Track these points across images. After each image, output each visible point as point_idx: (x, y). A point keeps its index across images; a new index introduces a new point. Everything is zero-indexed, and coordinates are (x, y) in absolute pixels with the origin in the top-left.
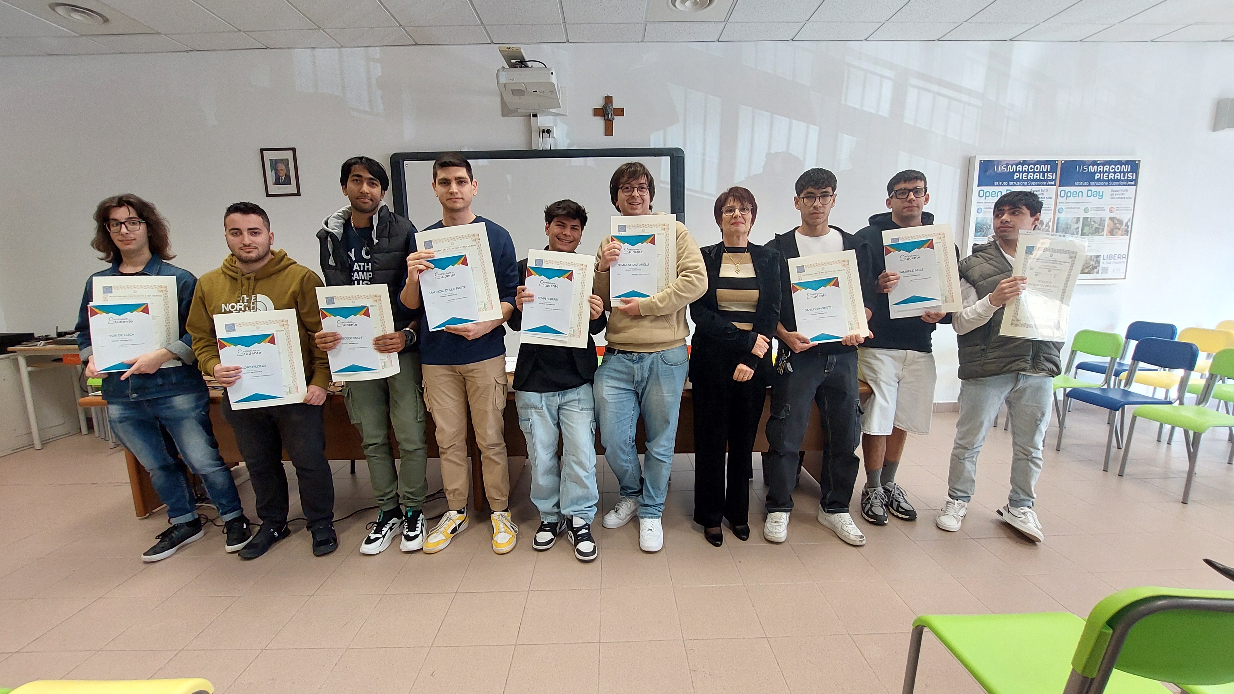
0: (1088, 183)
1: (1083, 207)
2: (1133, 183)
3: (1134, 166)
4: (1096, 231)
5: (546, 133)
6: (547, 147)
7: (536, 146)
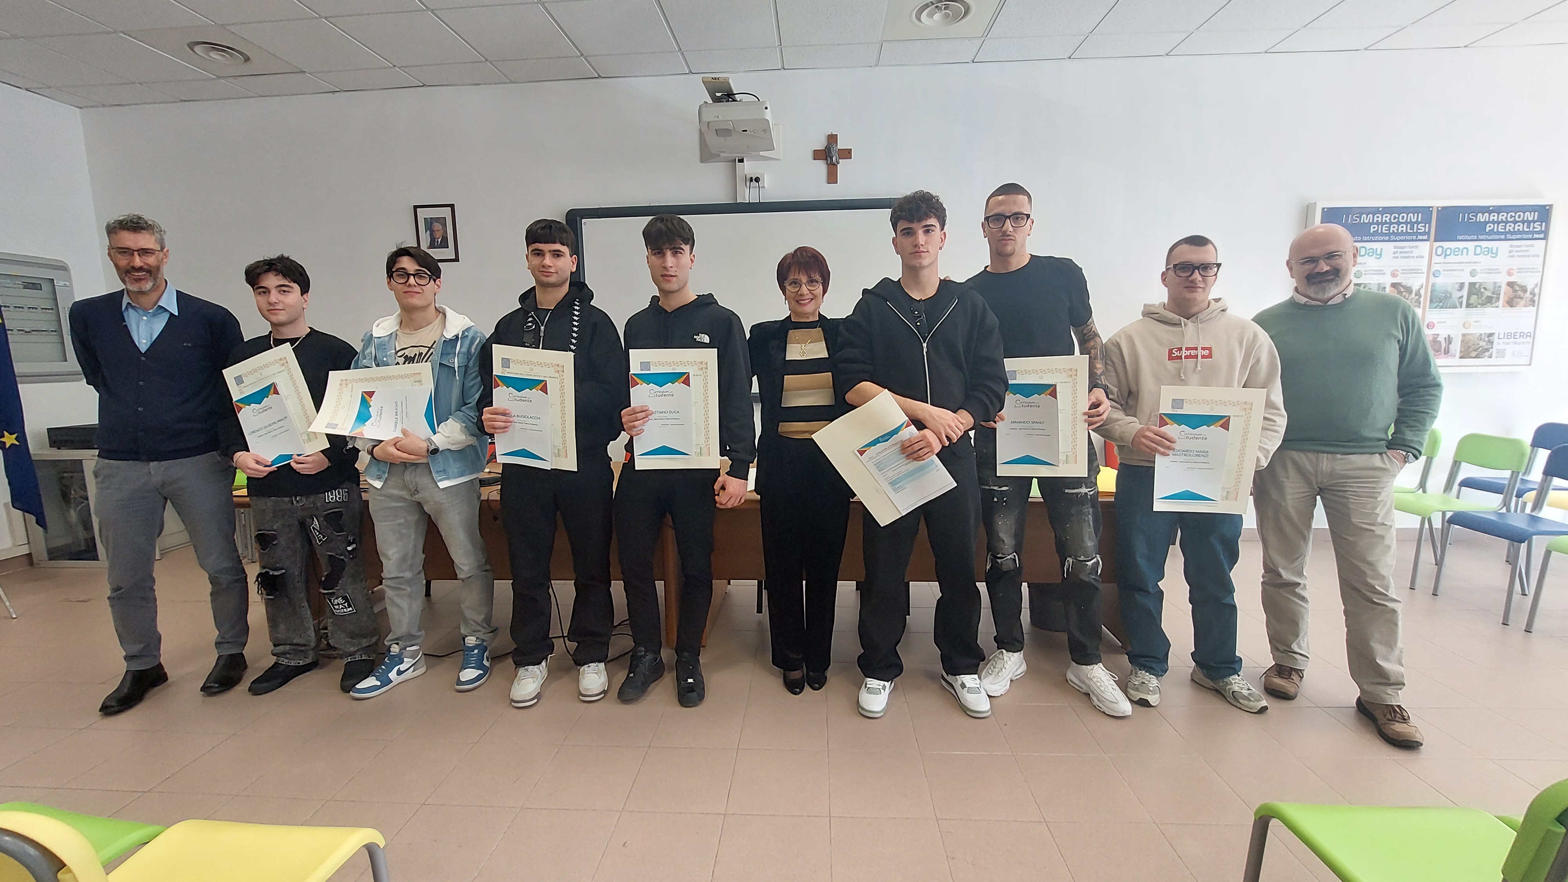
0: (1475, 237)
1: (1468, 269)
2: (1542, 236)
3: (1544, 213)
4: (1489, 301)
5: (754, 181)
6: (755, 199)
7: (742, 198)
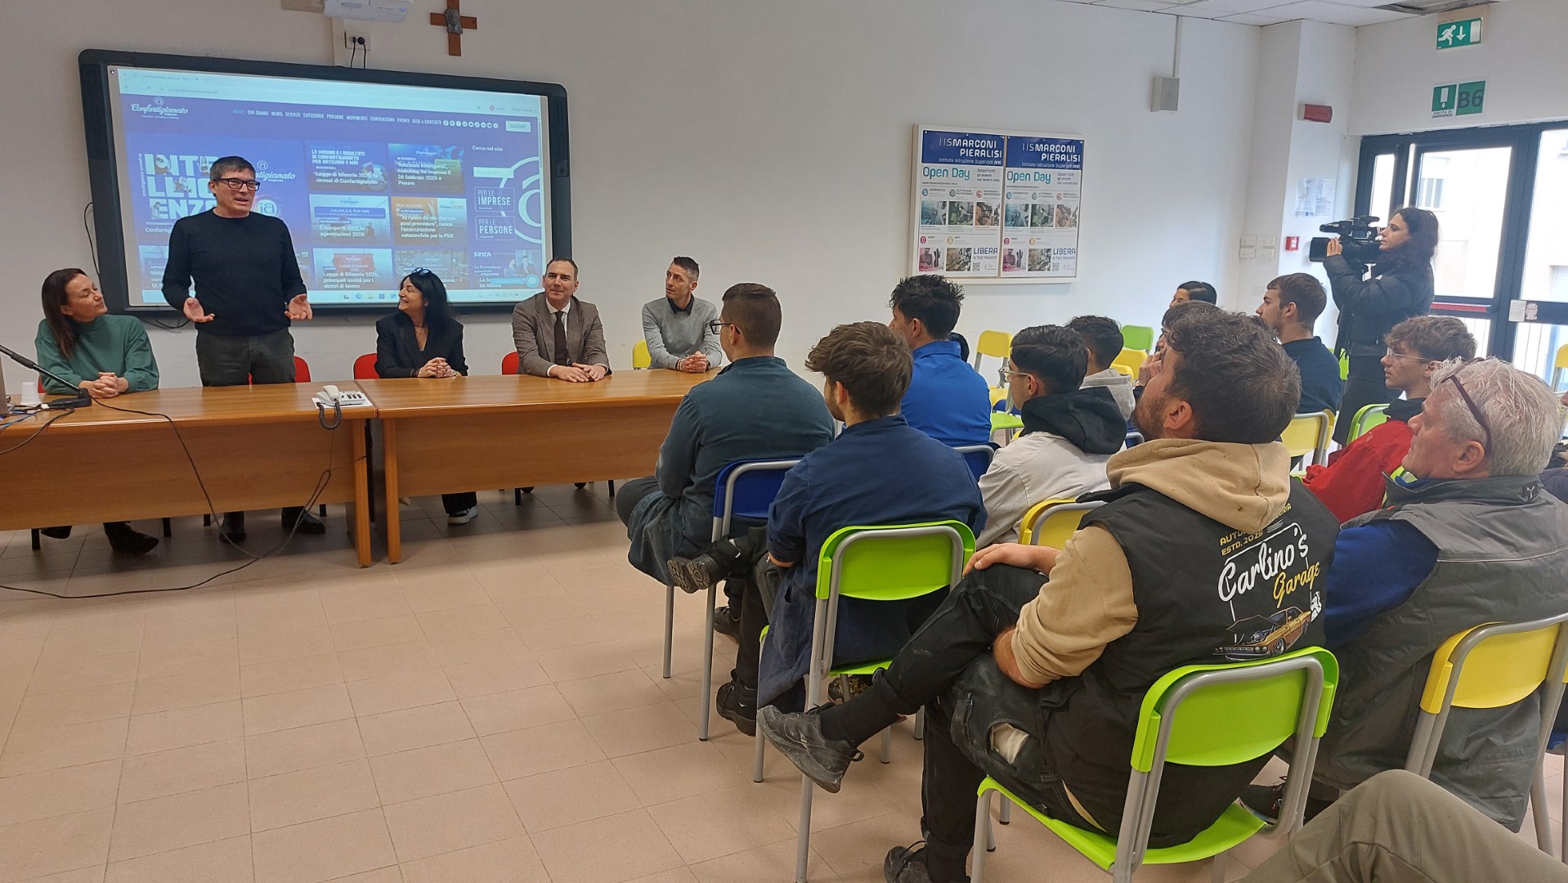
0: (1034, 165)
1: (1031, 193)
2: (1078, 166)
3: (1079, 146)
4: (1046, 221)
5: (357, 43)
6: (358, 64)
7: (341, 61)
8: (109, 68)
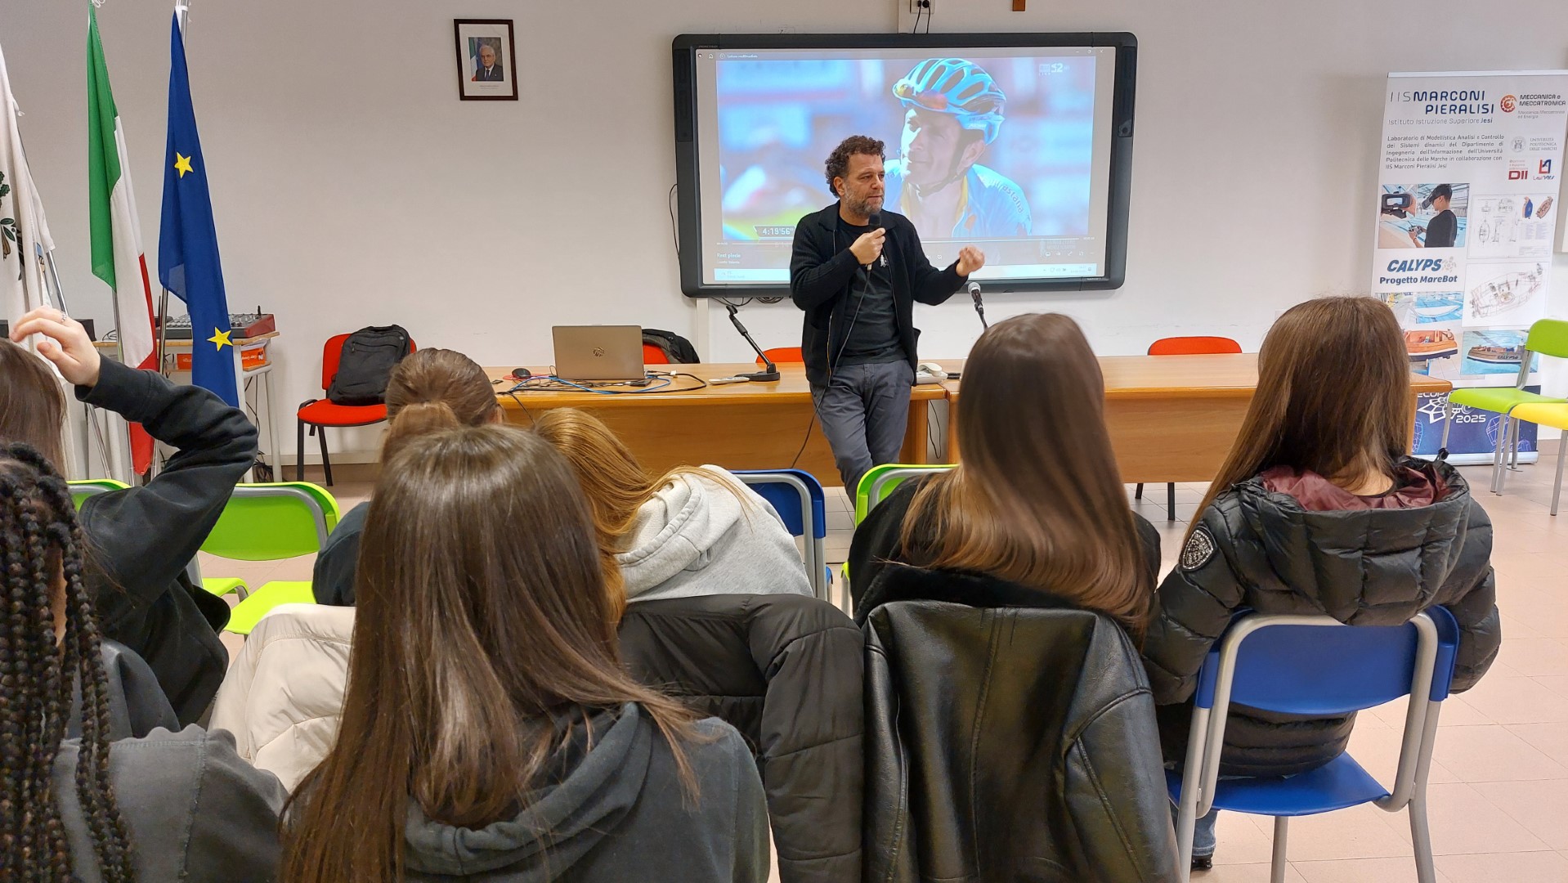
5: (922, 7)
6: (922, 29)
7: (905, 28)
8: (698, 51)
